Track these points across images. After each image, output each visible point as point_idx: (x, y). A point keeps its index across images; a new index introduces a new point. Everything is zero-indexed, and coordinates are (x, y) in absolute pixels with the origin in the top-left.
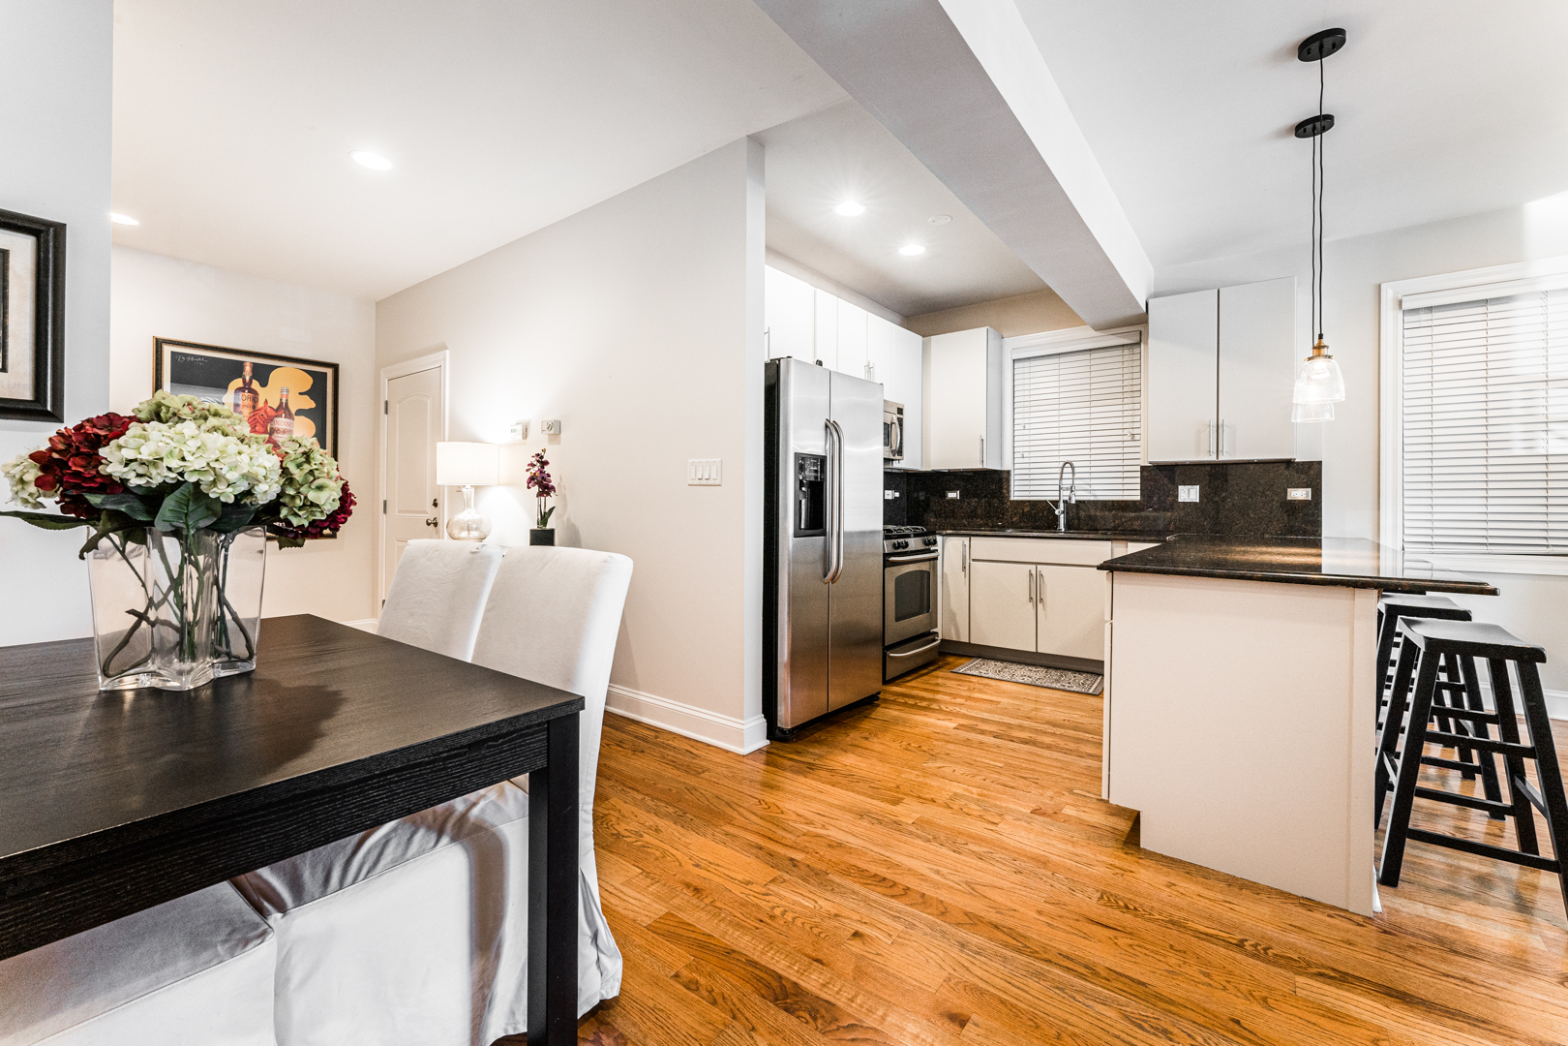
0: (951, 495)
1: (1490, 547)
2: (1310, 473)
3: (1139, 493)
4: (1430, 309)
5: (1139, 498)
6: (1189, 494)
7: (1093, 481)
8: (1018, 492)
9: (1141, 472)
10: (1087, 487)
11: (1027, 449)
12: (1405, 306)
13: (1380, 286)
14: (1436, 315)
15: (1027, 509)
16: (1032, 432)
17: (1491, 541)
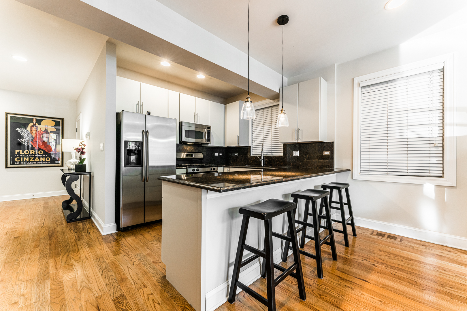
0: (236, 154)
1: (388, 173)
2: (330, 146)
3: (283, 153)
4: (369, 86)
5: (282, 155)
6: (296, 154)
7: (272, 150)
8: (253, 153)
9: (283, 146)
10: (271, 151)
11: (255, 139)
12: (361, 85)
13: (353, 79)
14: (372, 88)
15: (254, 159)
16: (257, 134)
17: (389, 170)
